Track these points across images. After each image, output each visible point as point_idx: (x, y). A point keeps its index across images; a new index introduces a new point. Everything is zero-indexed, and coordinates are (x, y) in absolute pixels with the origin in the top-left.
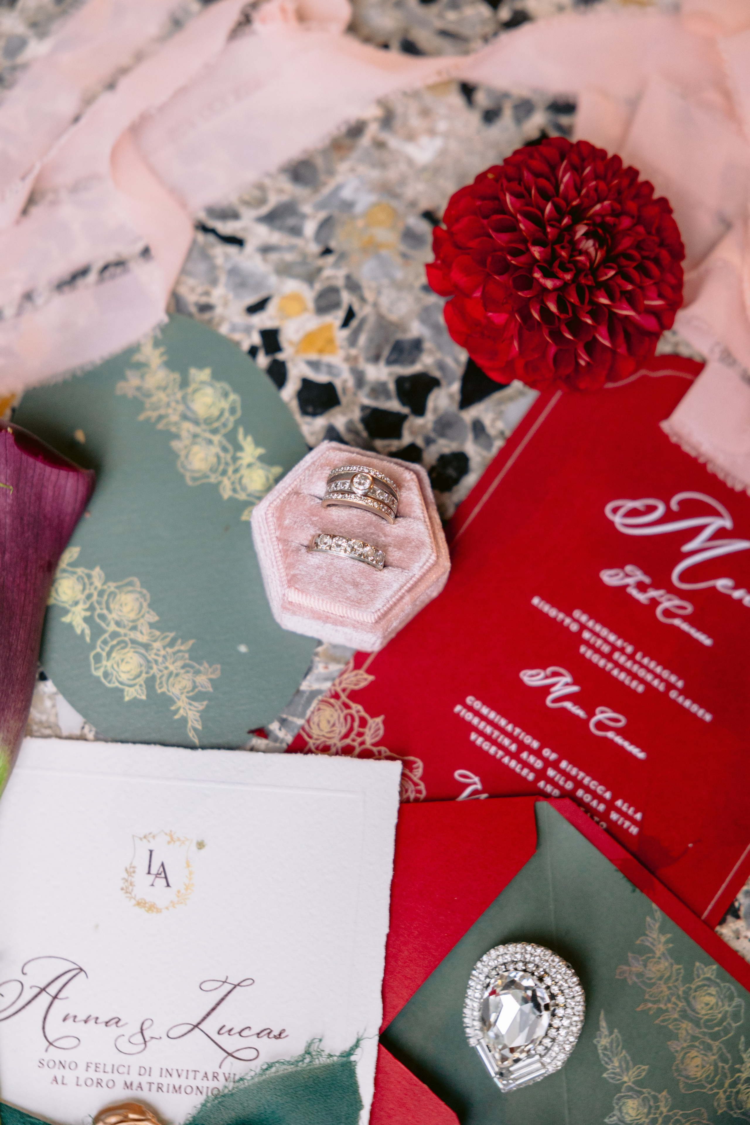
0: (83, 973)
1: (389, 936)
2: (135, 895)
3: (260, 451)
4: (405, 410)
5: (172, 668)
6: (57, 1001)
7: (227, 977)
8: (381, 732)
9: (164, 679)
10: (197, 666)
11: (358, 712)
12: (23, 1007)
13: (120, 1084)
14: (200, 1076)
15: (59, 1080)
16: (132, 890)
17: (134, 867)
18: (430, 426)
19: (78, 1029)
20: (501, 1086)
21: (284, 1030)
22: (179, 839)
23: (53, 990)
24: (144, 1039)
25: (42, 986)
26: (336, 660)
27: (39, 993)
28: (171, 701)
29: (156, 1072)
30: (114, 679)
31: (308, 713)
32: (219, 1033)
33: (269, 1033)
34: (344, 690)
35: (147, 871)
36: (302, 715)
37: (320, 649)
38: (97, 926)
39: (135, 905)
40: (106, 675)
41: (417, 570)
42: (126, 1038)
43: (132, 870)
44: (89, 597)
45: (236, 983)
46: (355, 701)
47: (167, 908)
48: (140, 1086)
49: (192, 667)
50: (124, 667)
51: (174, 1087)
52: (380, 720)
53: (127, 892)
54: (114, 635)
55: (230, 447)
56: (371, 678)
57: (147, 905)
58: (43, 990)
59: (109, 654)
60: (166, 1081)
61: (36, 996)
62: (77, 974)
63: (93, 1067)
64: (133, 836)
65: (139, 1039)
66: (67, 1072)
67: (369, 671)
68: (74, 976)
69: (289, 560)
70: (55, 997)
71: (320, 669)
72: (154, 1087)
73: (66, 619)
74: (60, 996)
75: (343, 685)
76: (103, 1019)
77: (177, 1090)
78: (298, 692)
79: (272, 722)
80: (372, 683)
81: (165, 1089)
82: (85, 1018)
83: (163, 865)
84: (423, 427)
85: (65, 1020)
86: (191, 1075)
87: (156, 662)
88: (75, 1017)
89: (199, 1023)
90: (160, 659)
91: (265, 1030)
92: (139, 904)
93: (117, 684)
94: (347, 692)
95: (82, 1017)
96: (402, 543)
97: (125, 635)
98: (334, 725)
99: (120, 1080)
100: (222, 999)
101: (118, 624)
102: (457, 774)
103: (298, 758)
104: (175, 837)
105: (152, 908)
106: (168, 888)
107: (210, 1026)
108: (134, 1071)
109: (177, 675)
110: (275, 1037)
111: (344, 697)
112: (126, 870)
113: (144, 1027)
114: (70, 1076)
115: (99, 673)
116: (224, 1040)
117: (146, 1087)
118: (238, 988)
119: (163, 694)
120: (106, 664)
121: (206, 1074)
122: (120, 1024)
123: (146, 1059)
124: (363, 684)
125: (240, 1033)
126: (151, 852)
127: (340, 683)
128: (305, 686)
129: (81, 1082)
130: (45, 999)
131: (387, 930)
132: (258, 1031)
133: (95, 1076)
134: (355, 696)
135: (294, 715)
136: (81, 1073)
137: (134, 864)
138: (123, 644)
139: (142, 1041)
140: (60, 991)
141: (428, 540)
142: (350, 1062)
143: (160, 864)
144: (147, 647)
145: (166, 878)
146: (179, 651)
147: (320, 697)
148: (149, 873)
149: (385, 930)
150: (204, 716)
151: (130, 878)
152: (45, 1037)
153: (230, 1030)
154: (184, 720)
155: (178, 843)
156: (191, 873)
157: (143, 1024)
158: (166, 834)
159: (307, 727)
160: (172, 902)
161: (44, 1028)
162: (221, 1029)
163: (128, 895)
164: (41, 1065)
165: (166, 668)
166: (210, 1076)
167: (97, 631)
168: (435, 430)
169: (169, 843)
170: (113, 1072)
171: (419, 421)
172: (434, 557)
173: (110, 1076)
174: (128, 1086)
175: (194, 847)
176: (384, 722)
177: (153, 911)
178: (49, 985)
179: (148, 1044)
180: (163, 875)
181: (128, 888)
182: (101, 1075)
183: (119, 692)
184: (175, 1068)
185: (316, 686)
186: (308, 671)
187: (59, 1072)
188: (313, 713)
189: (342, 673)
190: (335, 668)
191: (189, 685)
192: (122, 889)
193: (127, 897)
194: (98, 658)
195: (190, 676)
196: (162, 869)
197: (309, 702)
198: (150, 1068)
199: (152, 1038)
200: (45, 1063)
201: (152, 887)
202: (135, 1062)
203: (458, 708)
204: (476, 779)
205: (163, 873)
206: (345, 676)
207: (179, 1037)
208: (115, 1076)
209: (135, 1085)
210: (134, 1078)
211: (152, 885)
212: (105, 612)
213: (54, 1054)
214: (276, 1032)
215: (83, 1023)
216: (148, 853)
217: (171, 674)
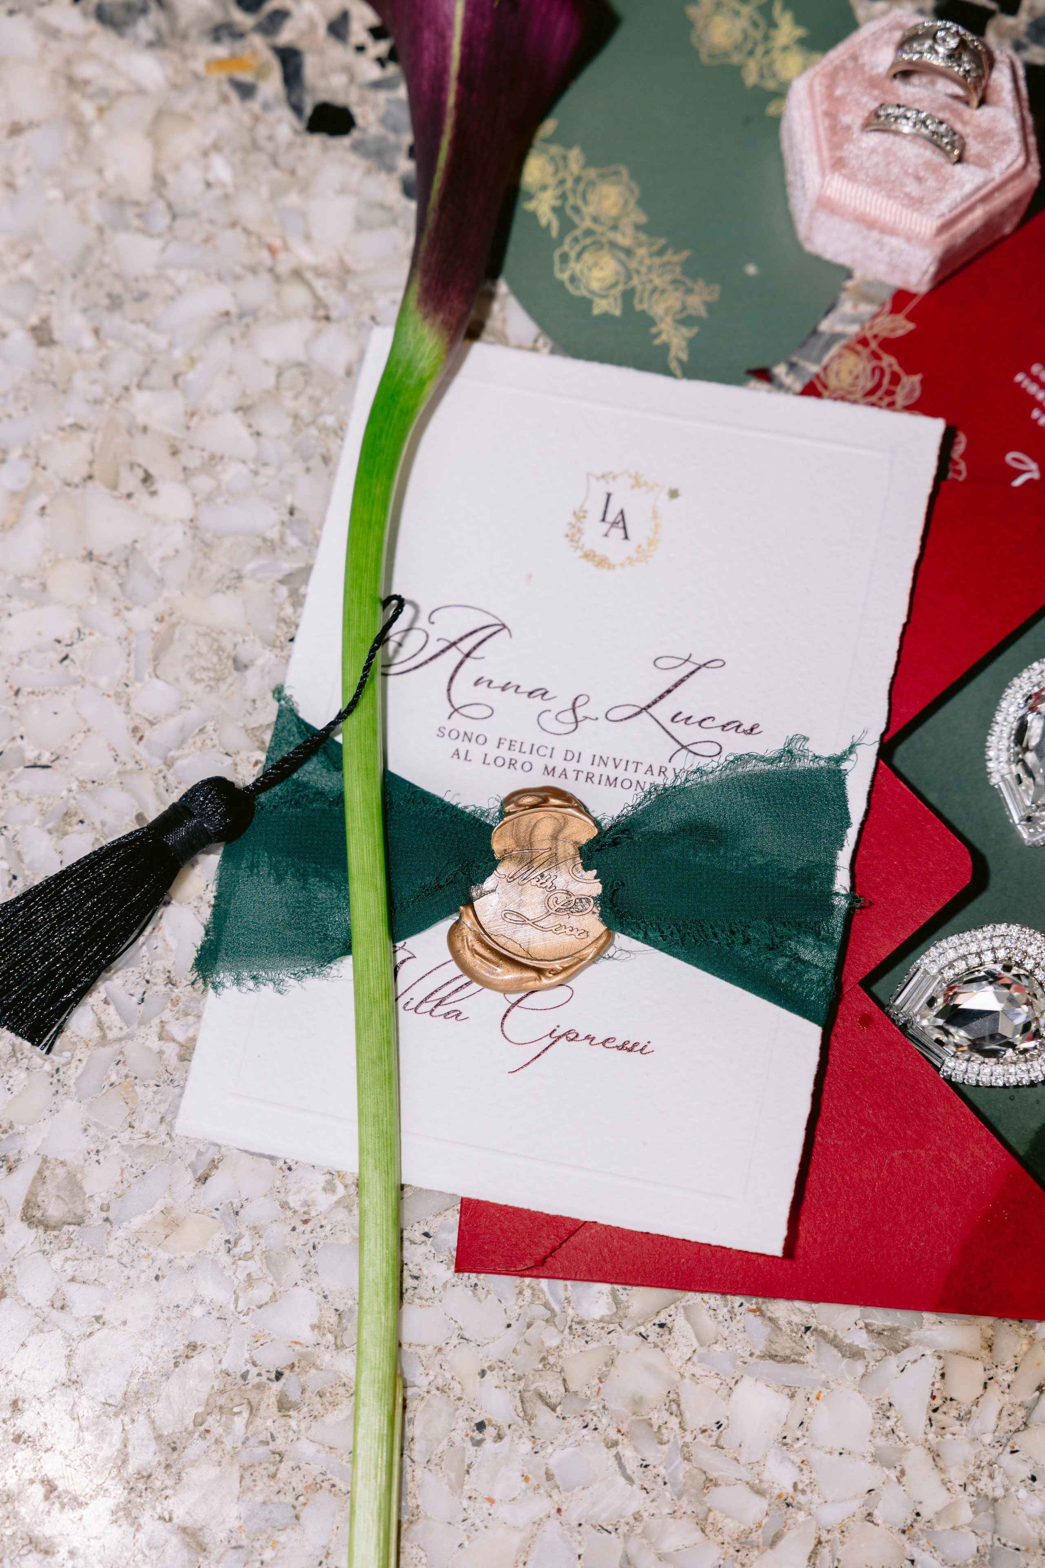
0: (505, 631)
1: (905, 626)
2: (583, 546)
3: (800, 32)
4: (993, 6)
5: (658, 282)
6: (469, 661)
7: (690, 655)
8: (917, 394)
9: (646, 294)
10: (689, 283)
11: (890, 365)
12: (426, 662)
13: (539, 768)
14: (642, 769)
15: (462, 755)
16: (580, 538)
17: (585, 512)
18: (1023, 28)
19: (493, 697)
20: (1025, 836)
21: (758, 725)
22: (646, 484)
23: (466, 646)
24: (576, 718)
25: (452, 640)
26: (867, 298)
27: (448, 648)
28: (650, 321)
29: (586, 759)
30: (582, 287)
31: (826, 359)
32: (673, 720)
33: (738, 727)
34: (875, 336)
35: (601, 517)
36: (817, 360)
37: (849, 284)
38: (530, 577)
39: (581, 557)
40: (573, 279)
41: (999, 171)
42: (552, 715)
43: (582, 514)
44: (562, 182)
45: (702, 663)
46: (889, 352)
47: (622, 565)
48: (564, 773)
49: (683, 283)
50: (596, 273)
51: (608, 778)
52: (916, 379)
53: (572, 541)
54: (589, 233)
55: (762, 22)
56: (911, 326)
57: (597, 559)
58: (454, 644)
59: (579, 256)
60: (597, 770)
61: (443, 651)
62: (499, 631)
63: (507, 744)
64: (588, 474)
65: (569, 717)
66: (472, 747)
67: (909, 318)
68: (495, 633)
69: (835, 139)
70: (468, 655)
71: (847, 307)
72: (582, 777)
73: (530, 206)
74: (473, 655)
75: (876, 330)
76: (526, 687)
77: (612, 782)
78: (815, 332)
79: (777, 363)
80: (911, 333)
81: (596, 779)
82: (502, 684)
83: (622, 512)
84: (1014, 28)
85: (476, 683)
86: (632, 767)
87: (638, 272)
88: (491, 682)
89: (649, 706)
90: (644, 270)
91: (734, 722)
92: (586, 556)
93: (585, 293)
94: (879, 339)
95: (499, 682)
96: (986, 135)
97: (602, 234)
98: (857, 377)
99: (539, 763)
100: (682, 681)
101: (595, 219)
102: (1010, 457)
103: (810, 402)
104: (642, 480)
105: (602, 562)
106: (626, 541)
107: (664, 711)
108: (559, 755)
109: (663, 291)
110: (744, 731)
111: (874, 345)
112: (575, 513)
113: (577, 704)
114: (476, 751)
115: (565, 277)
116: (678, 729)
117: (571, 775)
118: (703, 669)
119: (643, 312)
120: (575, 267)
121: (651, 766)
122: (546, 697)
123: (575, 742)
124: (900, 333)
125: (700, 723)
126: (609, 496)
127: (871, 327)
128: (825, 326)
129: (490, 759)
130: (454, 656)
131: (904, 619)
132: (724, 723)
133: (508, 755)
134: (888, 345)
135: (807, 359)
136: (491, 749)
137: (586, 507)
138: (598, 246)
139: (573, 720)
140: (474, 648)
141: (1016, 137)
142: (840, 771)
143: (618, 511)
144: (629, 252)
145: (625, 528)
146: (669, 263)
147: (843, 342)
148: (603, 520)
149: (901, 617)
150: (692, 345)
151: (578, 524)
152: (450, 701)
153: (689, 718)
154: (666, 347)
155: (644, 489)
156: (657, 526)
157: (576, 699)
158: (630, 476)
159: (822, 376)
160: (629, 558)
161: (449, 690)
162: (675, 716)
163: (574, 544)
164: (441, 734)
165: (651, 281)
166: (656, 771)
167: (567, 226)
168: (1028, 34)
169: (633, 487)
170: (531, 753)
171: (1009, 21)
172: (1021, 160)
173: (526, 757)
174: (549, 771)
175: (665, 496)
176: (922, 382)
177: (603, 567)
178: (461, 639)
179: (580, 724)
180: (621, 525)
181: (574, 536)
182: (515, 755)
183: (586, 303)
184: (611, 757)
185: (839, 328)
186: (831, 308)
187: (463, 746)
188: (832, 360)
189: (875, 316)
190: (866, 309)
191: (678, 306)
192: (567, 536)
193: (572, 546)
194: (565, 258)
195: (679, 294)
196: (620, 518)
197: (828, 345)
198: (580, 754)
199: (586, 718)
200: (446, 732)
201: (605, 539)
202: (561, 744)
203: (1020, 377)
204: (1033, 466)
205: (621, 521)
206: (879, 320)
207: (622, 720)
208: (534, 758)
209: (558, 772)
210: (557, 762)
211: (606, 535)
212: (580, 203)
213: (459, 723)
214: (747, 726)
215: (499, 690)
216: (605, 497)
217: (654, 290)
